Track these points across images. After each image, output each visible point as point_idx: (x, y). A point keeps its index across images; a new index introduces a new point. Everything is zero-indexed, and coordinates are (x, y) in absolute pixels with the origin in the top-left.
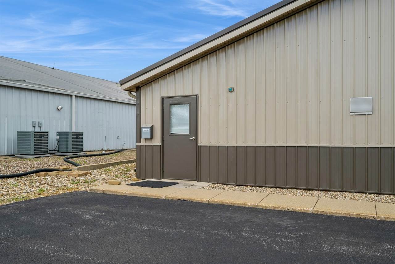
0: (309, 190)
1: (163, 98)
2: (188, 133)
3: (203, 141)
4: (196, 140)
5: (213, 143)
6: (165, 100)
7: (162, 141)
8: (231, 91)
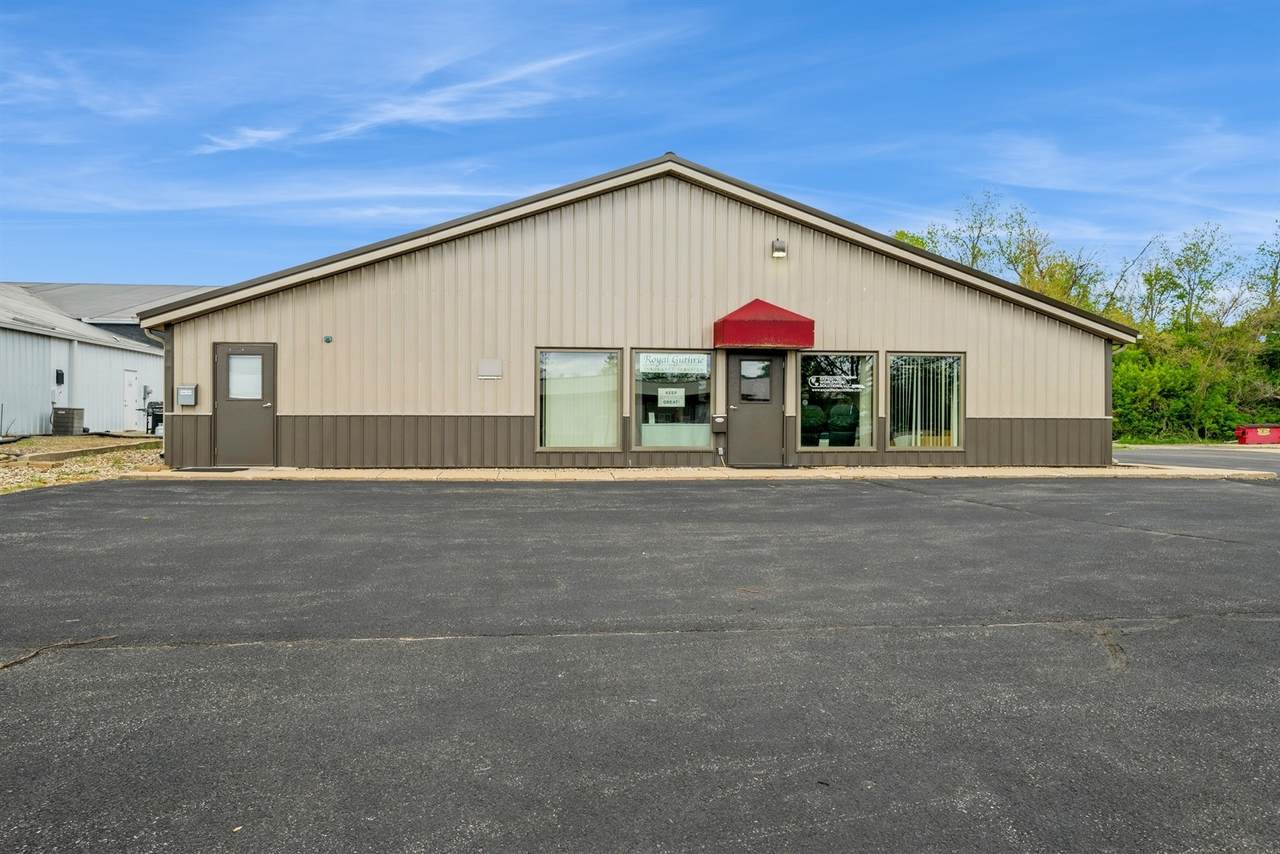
0: (432, 468)
1: (215, 345)
2: (260, 397)
3: (283, 410)
4: (274, 407)
5: (300, 411)
6: (220, 348)
7: (215, 409)
8: (328, 341)
